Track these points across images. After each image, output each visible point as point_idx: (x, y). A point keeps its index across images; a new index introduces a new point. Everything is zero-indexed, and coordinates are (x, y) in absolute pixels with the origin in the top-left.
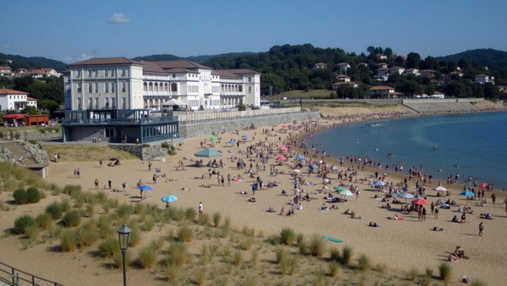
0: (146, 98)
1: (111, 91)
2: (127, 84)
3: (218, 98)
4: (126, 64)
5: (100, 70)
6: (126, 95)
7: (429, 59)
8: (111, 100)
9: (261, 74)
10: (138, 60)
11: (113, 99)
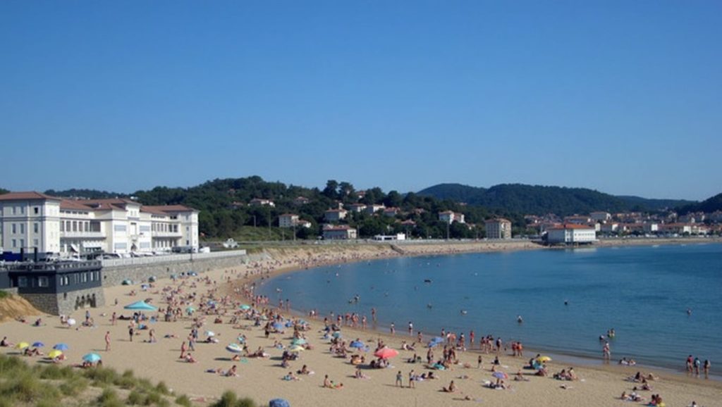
0: (63, 240)
1: (20, 232)
2: (39, 223)
3: (149, 240)
4: (37, 201)
5: (6, 206)
6: (38, 236)
7: (393, 194)
8: (20, 242)
9: (200, 211)
10: (52, 195)
11: (22, 241)
